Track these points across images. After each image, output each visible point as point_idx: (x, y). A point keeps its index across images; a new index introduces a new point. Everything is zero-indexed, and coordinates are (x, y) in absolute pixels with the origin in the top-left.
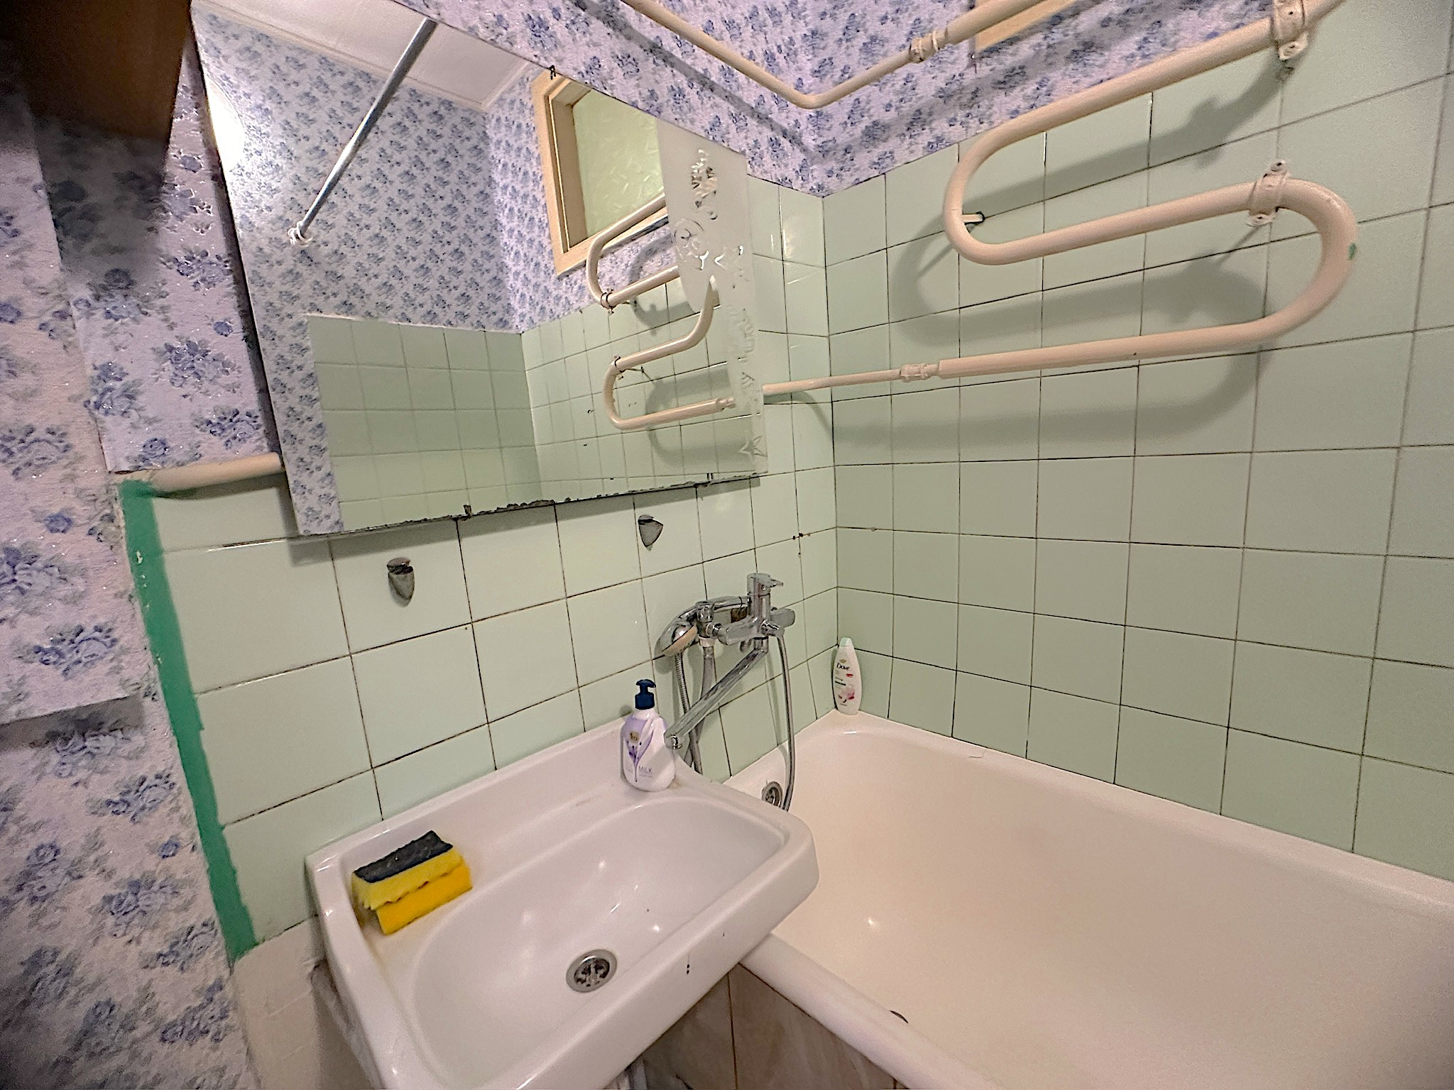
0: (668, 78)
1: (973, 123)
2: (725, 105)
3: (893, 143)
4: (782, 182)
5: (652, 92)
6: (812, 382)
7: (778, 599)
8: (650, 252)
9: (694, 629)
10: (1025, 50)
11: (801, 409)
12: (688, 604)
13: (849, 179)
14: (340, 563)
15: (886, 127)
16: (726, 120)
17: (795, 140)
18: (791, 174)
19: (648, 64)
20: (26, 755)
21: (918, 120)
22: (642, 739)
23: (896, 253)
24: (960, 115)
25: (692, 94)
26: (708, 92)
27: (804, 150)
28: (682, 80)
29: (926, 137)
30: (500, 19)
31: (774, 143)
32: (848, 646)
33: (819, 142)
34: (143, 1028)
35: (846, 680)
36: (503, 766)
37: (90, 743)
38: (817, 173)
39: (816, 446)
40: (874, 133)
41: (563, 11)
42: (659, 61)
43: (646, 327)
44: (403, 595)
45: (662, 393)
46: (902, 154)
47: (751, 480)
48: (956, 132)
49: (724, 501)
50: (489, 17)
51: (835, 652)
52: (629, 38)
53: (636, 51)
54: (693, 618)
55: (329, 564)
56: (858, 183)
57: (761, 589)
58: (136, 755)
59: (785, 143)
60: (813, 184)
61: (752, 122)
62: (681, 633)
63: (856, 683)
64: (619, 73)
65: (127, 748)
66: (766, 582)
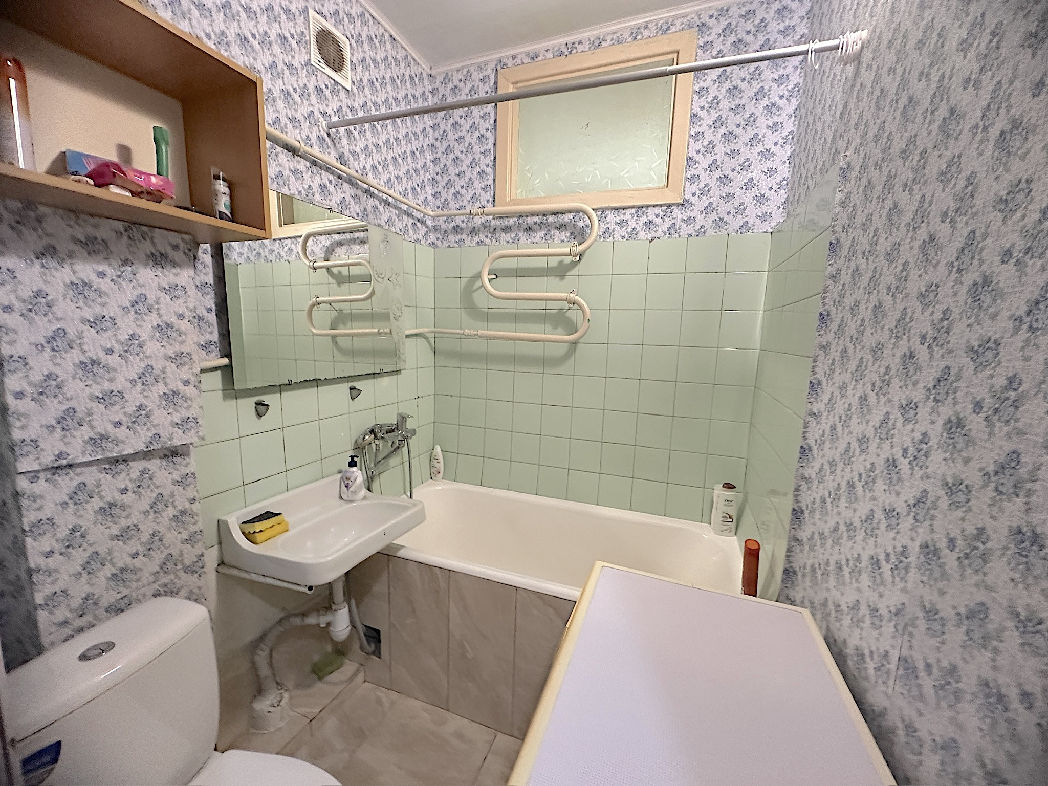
0: (371, 202)
1: (494, 240)
2: (394, 211)
3: (464, 236)
4: (418, 241)
5: (365, 209)
6: (426, 330)
7: (410, 424)
8: (340, 244)
9: (373, 436)
10: (511, 221)
11: (420, 340)
12: (370, 425)
13: (446, 244)
14: (239, 401)
15: (461, 229)
16: (394, 217)
17: (423, 223)
18: (420, 237)
19: (364, 198)
20: (158, 461)
21: (474, 231)
22: (352, 479)
23: (464, 280)
24: (490, 235)
25: (381, 208)
26: (387, 206)
27: (427, 227)
28: (377, 203)
29: (476, 239)
30: (310, 186)
31: (414, 225)
32: (438, 449)
33: (434, 224)
34: (180, 567)
35: (437, 465)
36: (291, 489)
37: (174, 459)
38: (432, 237)
39: (427, 357)
40: (457, 229)
41: (333, 181)
42: (369, 196)
43: (334, 282)
44: (259, 415)
45: (341, 319)
46: (467, 242)
47: (398, 372)
48: (488, 241)
49: (385, 381)
50: (306, 187)
51: (432, 453)
52: (357, 189)
53: (360, 193)
54: (372, 432)
55: (235, 401)
56: (449, 247)
57: (403, 418)
58: (187, 465)
59: (419, 224)
60: (430, 241)
61: (405, 217)
62: (367, 437)
63: (441, 466)
64: (352, 203)
65: (185, 462)
66: (404, 415)
